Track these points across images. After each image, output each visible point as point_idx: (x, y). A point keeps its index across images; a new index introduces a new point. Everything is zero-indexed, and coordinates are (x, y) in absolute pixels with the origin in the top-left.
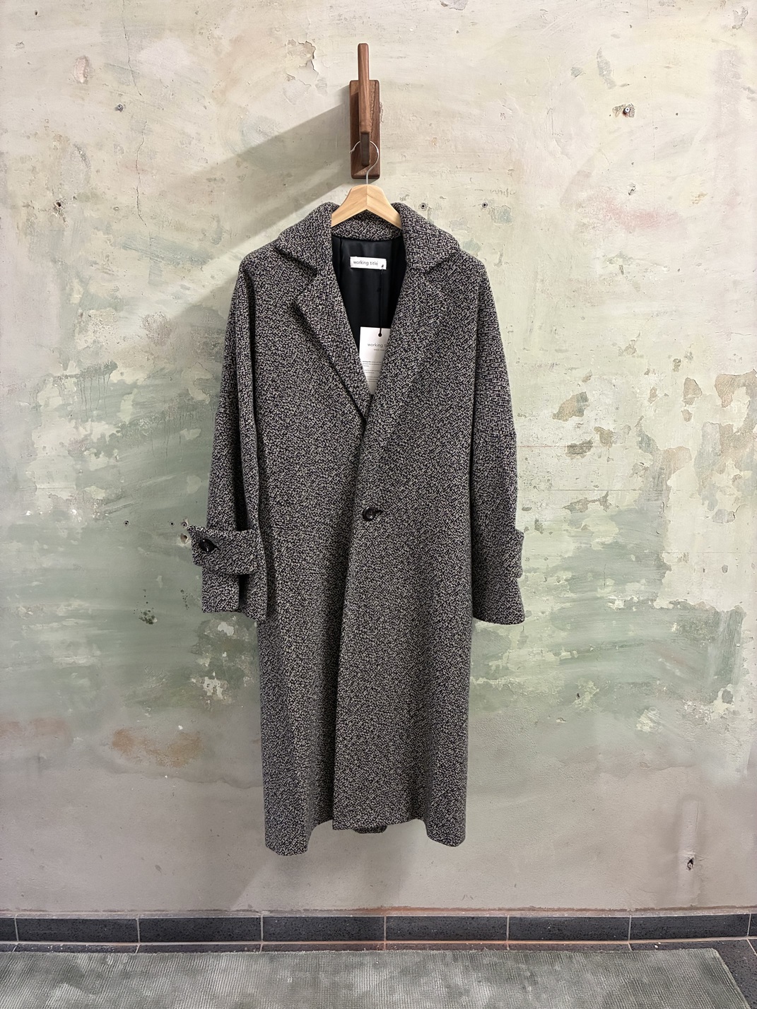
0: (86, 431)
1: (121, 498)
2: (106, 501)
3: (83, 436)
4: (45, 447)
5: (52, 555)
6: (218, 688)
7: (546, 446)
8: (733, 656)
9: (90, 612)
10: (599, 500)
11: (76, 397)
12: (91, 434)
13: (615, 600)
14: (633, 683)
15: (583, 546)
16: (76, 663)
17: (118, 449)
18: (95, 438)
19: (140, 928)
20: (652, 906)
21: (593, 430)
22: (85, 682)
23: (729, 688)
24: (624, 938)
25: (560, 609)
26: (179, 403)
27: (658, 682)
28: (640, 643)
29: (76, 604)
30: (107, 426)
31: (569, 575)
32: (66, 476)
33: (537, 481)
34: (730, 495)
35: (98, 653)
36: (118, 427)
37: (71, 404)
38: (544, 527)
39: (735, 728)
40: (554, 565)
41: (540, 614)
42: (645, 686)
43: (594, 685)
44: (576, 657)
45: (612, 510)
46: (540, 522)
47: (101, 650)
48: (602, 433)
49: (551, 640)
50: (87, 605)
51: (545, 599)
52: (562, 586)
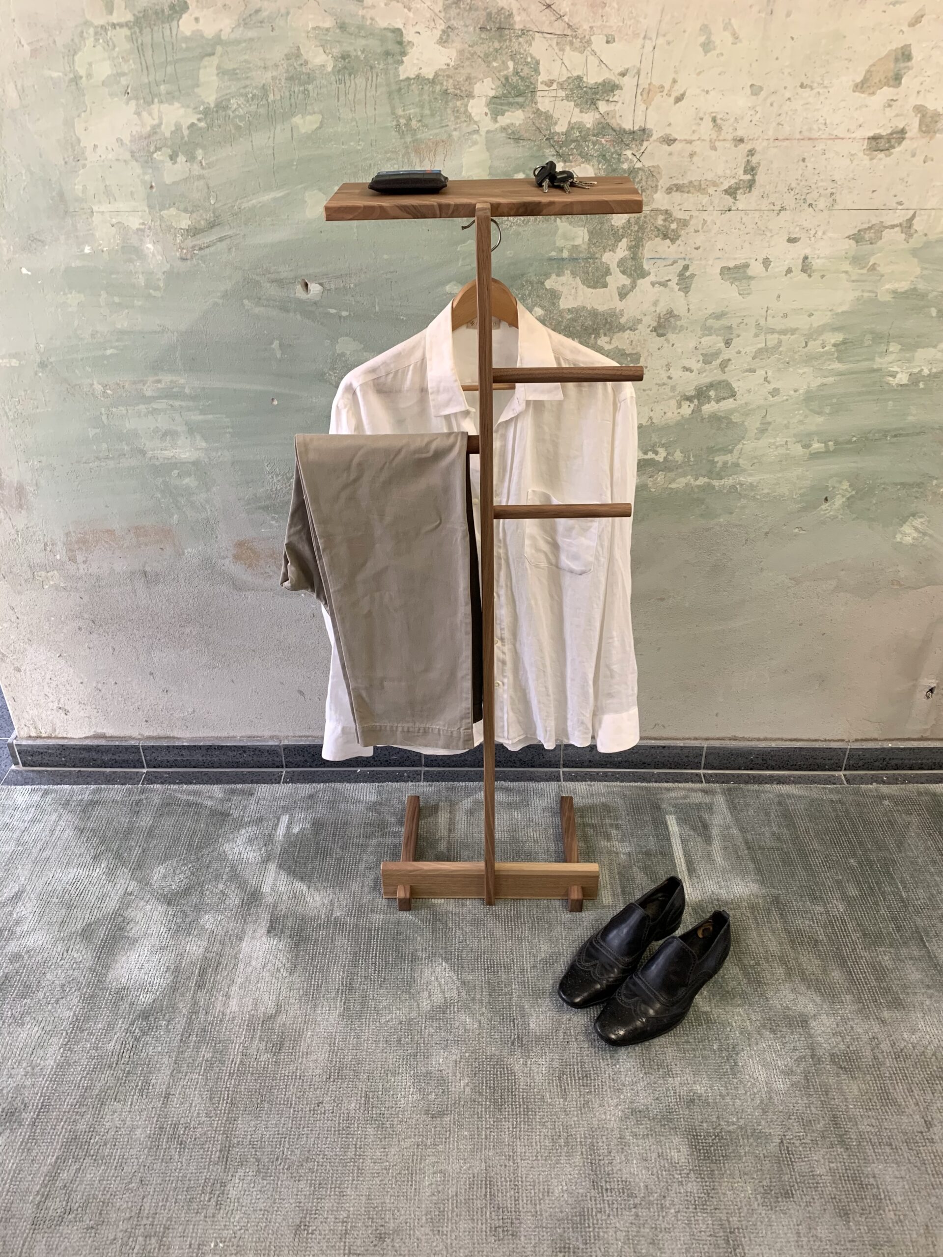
0: (154, 119)
1: (212, 227)
2: (194, 232)
3: (149, 128)
4: (95, 146)
5: (126, 311)
7: (837, 138)
9: (187, 391)
10: (901, 225)
11: (131, 61)
12: (160, 124)
13: (897, 372)
14: (901, 484)
15: (866, 295)
16: (176, 458)
17: (204, 147)
18: (167, 130)
19: (284, 754)
20: (875, 736)
21: (911, 110)
22: (189, 481)
24: (838, 768)
25: (818, 386)
26: (287, 71)
27: (935, 482)
28: (920, 431)
29: (167, 378)
30: (182, 111)
31: (839, 337)
32: (132, 193)
33: (815, 195)
35: (204, 444)
36: (200, 113)
37: (124, 74)
38: (813, 268)
40: (821, 323)
41: (792, 392)
42: (916, 486)
43: (850, 486)
44: (831, 449)
45: (916, 241)
46: (809, 260)
47: (206, 441)
48: (923, 116)
49: (802, 427)
50: (182, 381)
51: (801, 371)
52: (827, 353)
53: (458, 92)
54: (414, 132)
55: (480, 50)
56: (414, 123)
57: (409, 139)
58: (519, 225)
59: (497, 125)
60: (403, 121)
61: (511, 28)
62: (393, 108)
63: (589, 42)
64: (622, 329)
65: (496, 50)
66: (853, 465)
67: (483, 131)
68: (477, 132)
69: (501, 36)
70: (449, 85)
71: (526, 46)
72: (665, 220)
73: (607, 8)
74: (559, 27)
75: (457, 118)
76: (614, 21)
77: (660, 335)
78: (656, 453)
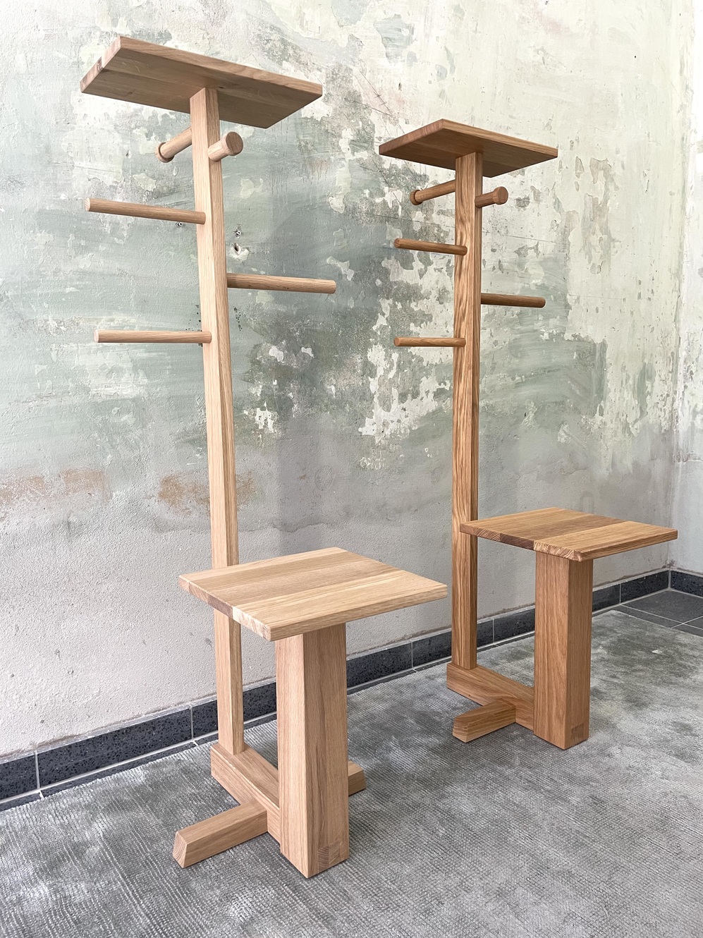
1: (172, 193)
2: (158, 195)
3: (132, 111)
4: (85, 116)
6: (269, 421)
8: (603, 378)
10: (534, 248)
13: (544, 332)
14: (556, 402)
16: (118, 395)
19: (194, 720)
21: (530, 189)
22: (127, 418)
23: (602, 405)
25: (514, 340)
27: (568, 400)
28: (558, 368)
32: (110, 156)
33: (500, 226)
34: (598, 252)
35: (146, 381)
38: (504, 267)
39: (605, 436)
41: (503, 343)
42: (560, 403)
43: (535, 405)
44: (524, 380)
45: (541, 257)
46: (501, 263)
47: (148, 377)
48: (534, 192)
49: (510, 366)
50: (133, 321)
51: (505, 330)
52: (514, 319)
53: (333, 133)
54: (309, 152)
55: (345, 111)
56: (309, 146)
57: (306, 156)
58: (366, 223)
59: (354, 158)
60: (303, 143)
61: (360, 102)
62: (298, 134)
63: (397, 120)
64: (422, 297)
65: (353, 114)
66: (535, 391)
67: (347, 159)
68: (344, 159)
69: (355, 106)
70: (328, 127)
71: (368, 115)
72: (438, 231)
73: (405, 105)
74: (383, 109)
75: (333, 148)
76: (408, 112)
77: (440, 304)
78: (445, 384)
